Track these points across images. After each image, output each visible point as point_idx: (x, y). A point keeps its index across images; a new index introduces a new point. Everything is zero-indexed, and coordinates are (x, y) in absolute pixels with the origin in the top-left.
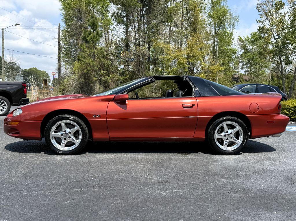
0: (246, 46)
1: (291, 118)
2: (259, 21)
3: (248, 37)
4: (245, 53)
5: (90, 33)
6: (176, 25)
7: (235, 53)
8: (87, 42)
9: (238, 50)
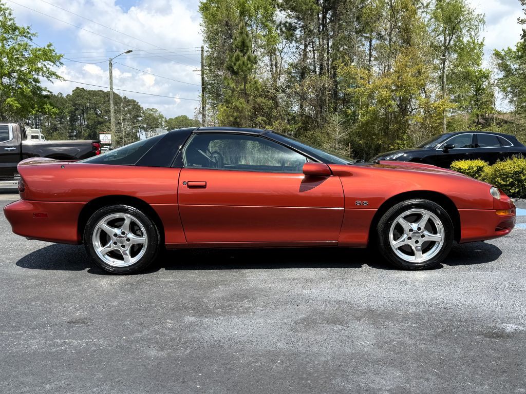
0: (507, 65)
1: (510, 192)
2: (522, 20)
3: (510, 49)
4: (506, 76)
5: (238, 59)
6: (380, 37)
7: (487, 77)
8: (235, 73)
9: (492, 72)
